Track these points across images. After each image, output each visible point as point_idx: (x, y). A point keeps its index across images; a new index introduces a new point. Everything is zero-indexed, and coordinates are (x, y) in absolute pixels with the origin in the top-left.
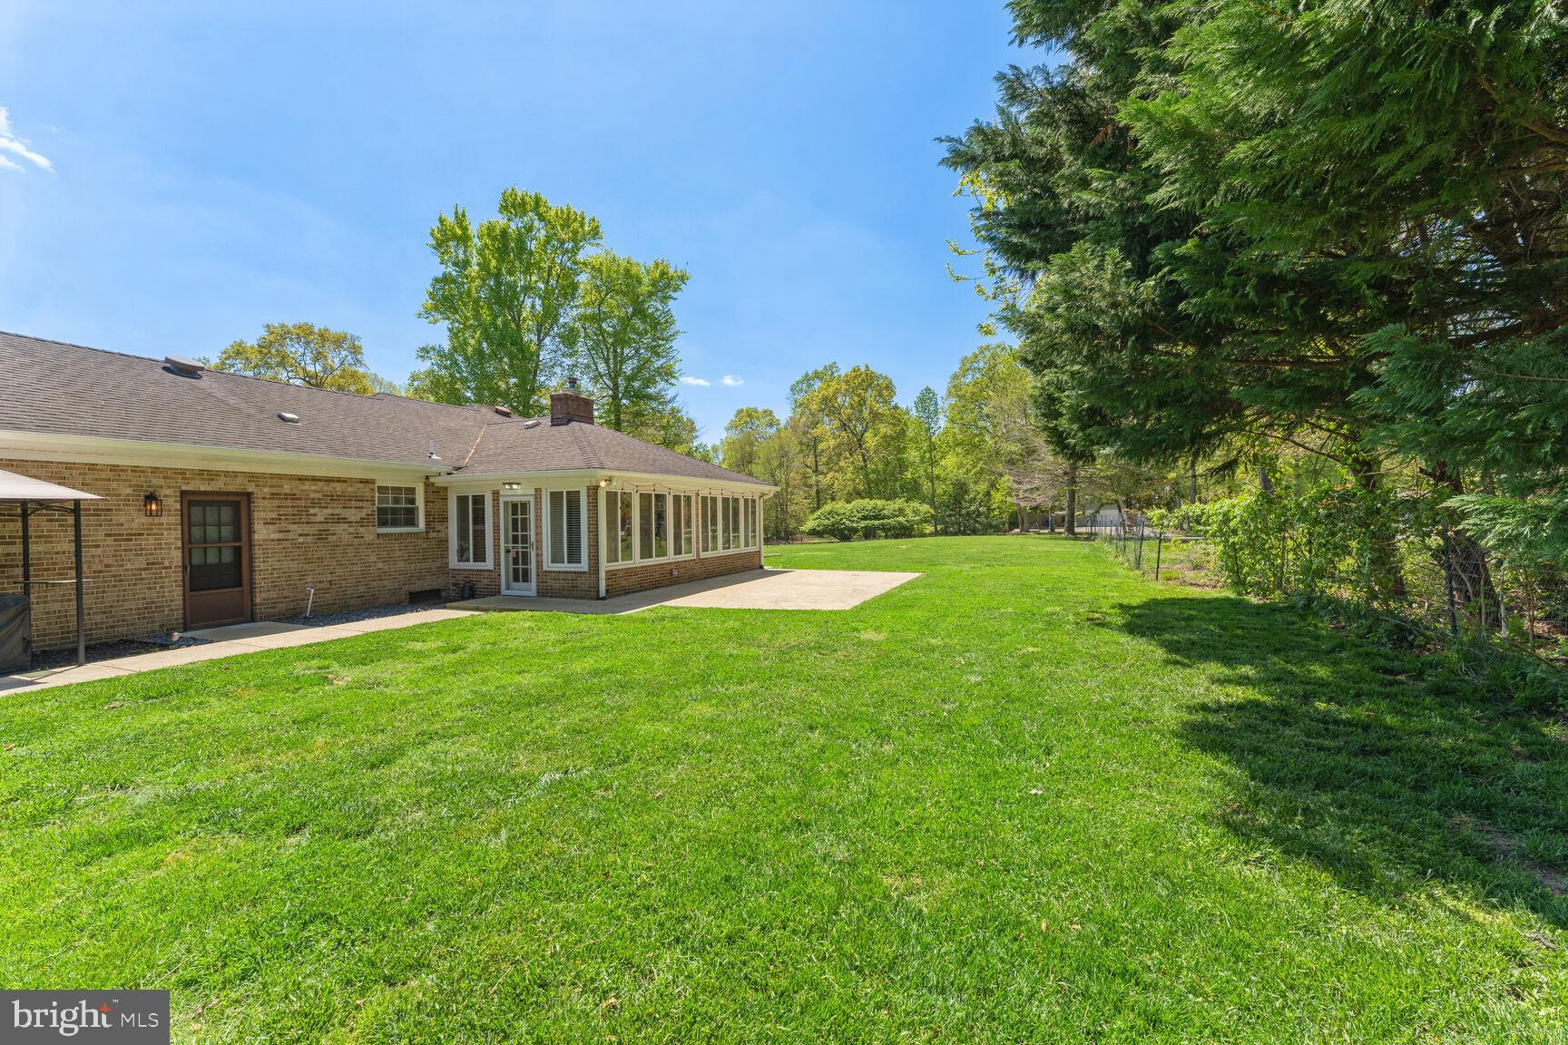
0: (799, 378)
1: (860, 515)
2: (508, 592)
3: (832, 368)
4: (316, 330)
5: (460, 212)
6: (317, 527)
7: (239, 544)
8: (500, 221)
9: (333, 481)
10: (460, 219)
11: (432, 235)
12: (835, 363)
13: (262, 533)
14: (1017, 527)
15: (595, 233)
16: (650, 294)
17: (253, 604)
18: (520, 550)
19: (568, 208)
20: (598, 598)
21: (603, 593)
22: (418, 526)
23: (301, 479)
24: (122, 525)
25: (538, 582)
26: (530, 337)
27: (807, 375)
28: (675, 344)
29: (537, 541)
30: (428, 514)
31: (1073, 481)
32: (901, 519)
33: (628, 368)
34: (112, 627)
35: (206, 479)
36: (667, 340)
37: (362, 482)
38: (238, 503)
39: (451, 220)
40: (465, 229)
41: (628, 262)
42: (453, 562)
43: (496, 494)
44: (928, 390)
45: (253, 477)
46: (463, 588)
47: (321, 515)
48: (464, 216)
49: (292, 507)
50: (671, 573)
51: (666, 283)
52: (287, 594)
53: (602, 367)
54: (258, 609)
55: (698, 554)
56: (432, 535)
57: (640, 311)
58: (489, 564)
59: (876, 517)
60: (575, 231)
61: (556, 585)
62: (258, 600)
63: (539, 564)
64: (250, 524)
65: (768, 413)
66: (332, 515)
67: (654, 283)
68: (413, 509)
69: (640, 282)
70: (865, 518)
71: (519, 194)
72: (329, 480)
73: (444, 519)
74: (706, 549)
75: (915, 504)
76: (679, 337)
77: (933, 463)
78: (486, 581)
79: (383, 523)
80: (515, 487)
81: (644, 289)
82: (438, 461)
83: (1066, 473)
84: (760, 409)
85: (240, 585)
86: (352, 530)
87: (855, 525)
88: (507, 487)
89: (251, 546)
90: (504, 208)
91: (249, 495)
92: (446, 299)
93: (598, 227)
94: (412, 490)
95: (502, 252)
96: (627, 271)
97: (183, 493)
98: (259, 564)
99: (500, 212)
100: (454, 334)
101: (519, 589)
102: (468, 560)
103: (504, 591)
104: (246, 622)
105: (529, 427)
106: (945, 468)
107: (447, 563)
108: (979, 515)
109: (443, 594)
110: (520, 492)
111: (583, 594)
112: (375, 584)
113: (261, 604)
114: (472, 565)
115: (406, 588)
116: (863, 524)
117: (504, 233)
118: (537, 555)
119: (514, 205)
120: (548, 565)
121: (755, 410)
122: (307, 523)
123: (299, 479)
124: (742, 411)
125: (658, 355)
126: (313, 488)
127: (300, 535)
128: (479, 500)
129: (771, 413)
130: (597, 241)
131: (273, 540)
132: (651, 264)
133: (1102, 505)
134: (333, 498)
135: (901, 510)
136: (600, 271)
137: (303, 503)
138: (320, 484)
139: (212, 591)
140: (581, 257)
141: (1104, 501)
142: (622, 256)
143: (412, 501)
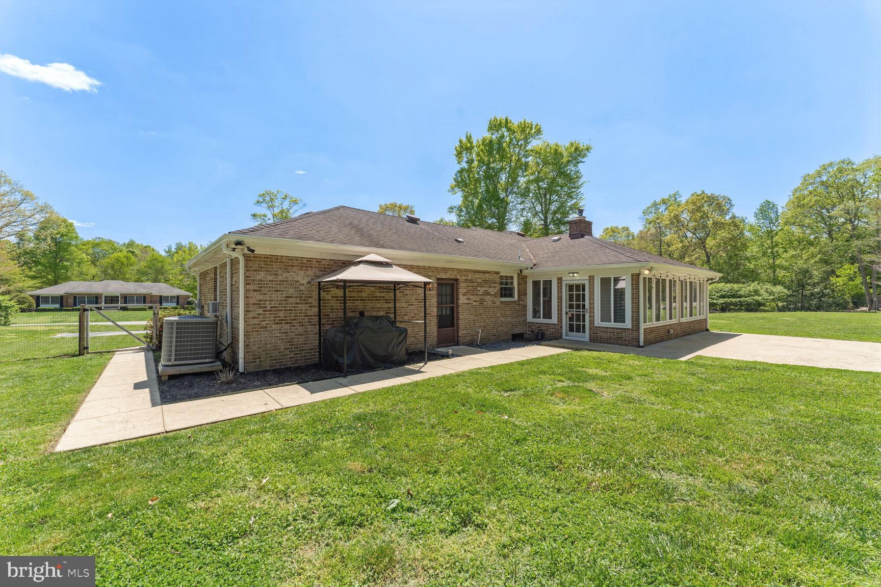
0: (649, 204)
1: (718, 294)
2: (567, 338)
3: (675, 196)
4: (398, 205)
5: (469, 135)
6: (481, 297)
7: (452, 305)
8: (488, 135)
9: (485, 273)
10: (469, 139)
11: (456, 149)
12: (678, 192)
13: (462, 300)
15: (539, 132)
16: (569, 161)
17: (458, 337)
18: (575, 313)
19: (525, 122)
20: (639, 347)
21: (642, 343)
22: (514, 297)
23: (475, 272)
24: (419, 295)
25: (590, 333)
26: (502, 195)
27: (655, 202)
28: (581, 190)
29: (590, 308)
30: (519, 291)
32: (756, 298)
33: (553, 207)
34: (416, 344)
35: (444, 272)
36: (578, 188)
37: (495, 273)
38: (453, 284)
39: (464, 140)
40: (471, 143)
41: (556, 145)
42: (530, 318)
43: (560, 280)
44: (768, 202)
45: (459, 271)
46: (538, 333)
47: (481, 290)
48: (470, 137)
49: (472, 286)
50: (669, 331)
51: (578, 154)
52: (470, 332)
53: (539, 208)
54: (461, 339)
55: (679, 320)
56: (521, 302)
57: (562, 173)
58: (554, 320)
59: (733, 296)
60: (528, 131)
61: (604, 336)
62: (460, 335)
63: (592, 322)
64: (457, 295)
65: (626, 229)
66: (485, 291)
67: (571, 155)
68: (512, 288)
69: (562, 156)
70: (723, 297)
71: (499, 119)
72: (484, 272)
73: (525, 294)
74: (682, 317)
76: (585, 185)
78: (552, 330)
79: (502, 296)
80: (576, 275)
81: (565, 160)
82: (523, 262)
84: (620, 227)
85: (454, 327)
86: (491, 299)
87: (715, 301)
88: (571, 275)
89: (458, 306)
90: (490, 129)
91: (457, 280)
92: (463, 181)
93: (540, 128)
94: (512, 278)
95: (490, 153)
96: (556, 151)
97: (438, 279)
98: (461, 317)
99: (488, 131)
100: (465, 198)
101: (575, 336)
102: (540, 318)
103: (564, 337)
104: (455, 345)
105: (555, 241)
107: (526, 319)
108: (824, 295)
109: (525, 336)
110: (578, 278)
111: (627, 342)
112: (499, 329)
113: (461, 337)
114: (542, 320)
115: (511, 331)
116: (721, 301)
117: (491, 141)
118: (590, 316)
119: (495, 126)
120: (598, 322)
121: (617, 228)
122: (477, 295)
123: (474, 272)
124: (608, 229)
125: (571, 197)
126: (479, 276)
127: (474, 301)
128: (548, 284)
129: (627, 229)
130: (540, 136)
131: (465, 304)
132: (568, 145)
134: (486, 281)
135: (756, 291)
136: (540, 154)
137: (475, 284)
138: (481, 274)
139: (445, 329)
140: (529, 147)
142: (552, 143)
143: (512, 283)
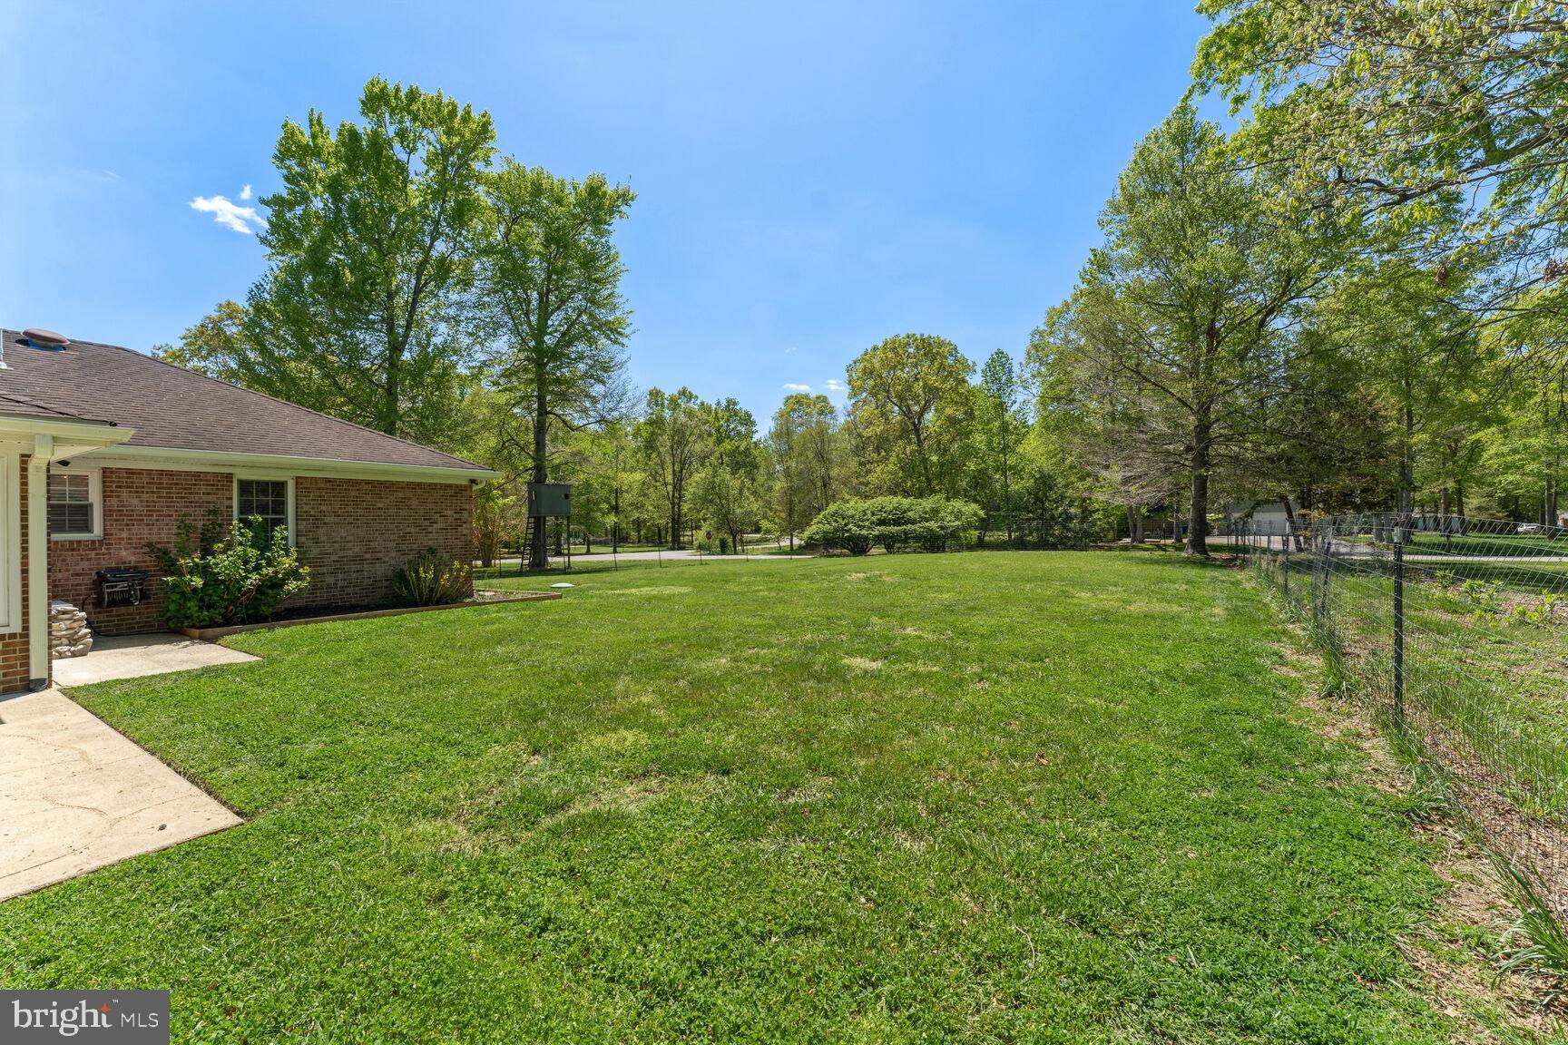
1: (875, 519)
14: (1128, 536)
15: (487, 132)
31: (1202, 460)
32: (933, 525)
41: (536, 172)
44: (999, 353)
59: (897, 522)
65: (821, 398)
70: (882, 522)
75: (958, 504)
77: (1005, 449)
83: (1189, 449)
84: (813, 396)
87: (864, 532)
93: (488, 123)
106: (1022, 457)
108: (1069, 518)
116: (877, 530)
121: (804, 395)
124: (792, 397)
129: (824, 399)
130: (494, 146)
133: (1258, 504)
135: (935, 511)
141: (1261, 497)
142: (529, 167)
